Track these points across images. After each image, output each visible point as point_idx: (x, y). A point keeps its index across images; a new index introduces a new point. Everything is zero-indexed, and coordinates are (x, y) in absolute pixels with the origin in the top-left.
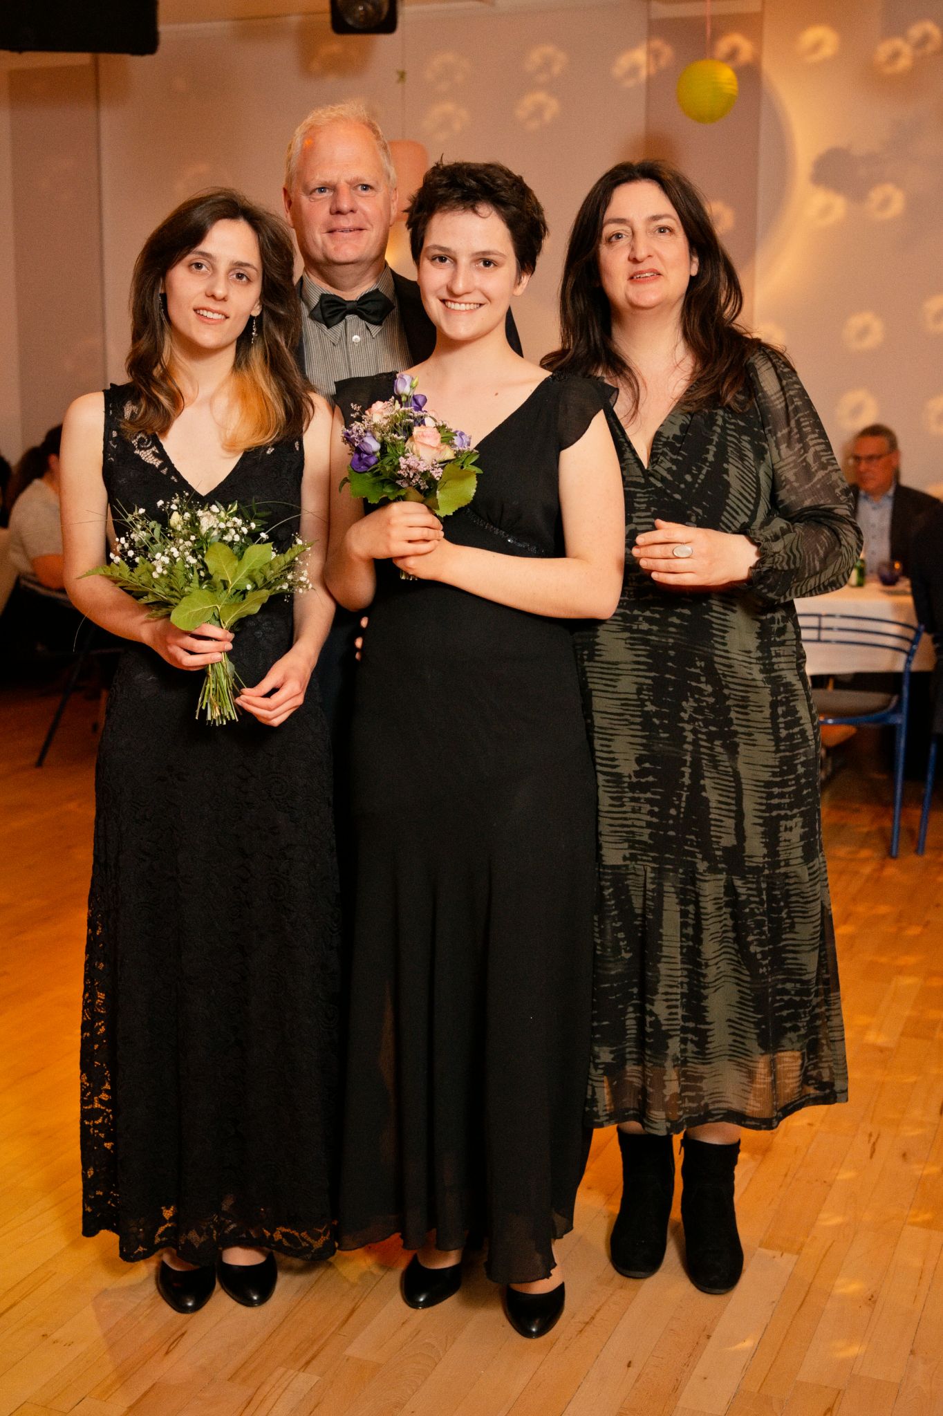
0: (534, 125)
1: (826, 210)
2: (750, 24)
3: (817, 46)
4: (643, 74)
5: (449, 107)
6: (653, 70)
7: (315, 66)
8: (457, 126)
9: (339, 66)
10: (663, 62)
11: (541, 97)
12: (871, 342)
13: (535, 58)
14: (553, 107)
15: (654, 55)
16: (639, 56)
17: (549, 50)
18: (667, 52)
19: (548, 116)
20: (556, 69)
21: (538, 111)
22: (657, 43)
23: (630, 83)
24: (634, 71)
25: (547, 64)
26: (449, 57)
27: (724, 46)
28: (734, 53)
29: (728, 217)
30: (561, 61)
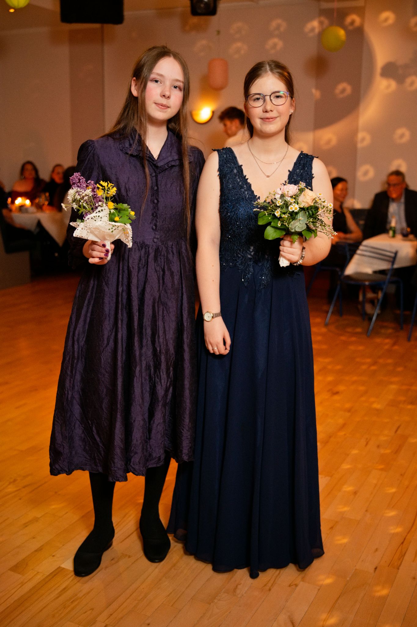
0: (273, 51)
1: (388, 87)
2: (360, 11)
3: (386, 20)
4: (317, 31)
5: (239, 44)
6: (320, 29)
7: (187, 27)
8: (242, 52)
9: (197, 28)
10: (324, 26)
11: (276, 40)
12: (405, 140)
13: (274, 24)
14: (280, 44)
15: (321, 23)
16: (315, 24)
17: (279, 21)
18: (326, 22)
19: (278, 47)
20: (282, 29)
21: (275, 45)
22: (322, 18)
23: (311, 35)
24: (313, 30)
25: (278, 27)
26: (240, 24)
27: (349, 20)
28: (353, 23)
29: (349, 89)
30: (284, 25)
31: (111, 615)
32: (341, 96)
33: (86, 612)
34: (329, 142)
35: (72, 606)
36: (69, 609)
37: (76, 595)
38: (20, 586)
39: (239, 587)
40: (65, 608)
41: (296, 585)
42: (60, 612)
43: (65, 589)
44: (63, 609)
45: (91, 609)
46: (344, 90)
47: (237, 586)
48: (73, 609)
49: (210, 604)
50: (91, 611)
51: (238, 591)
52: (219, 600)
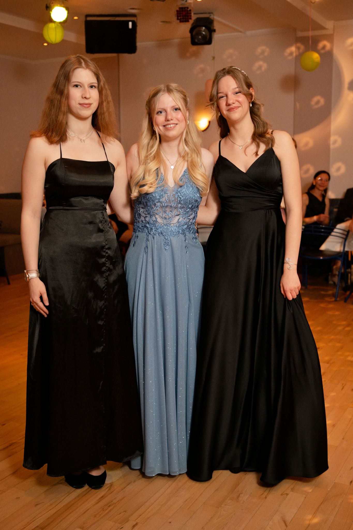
0: (258, 72)
2: (329, 38)
4: (294, 55)
6: (297, 53)
7: (188, 54)
9: (196, 55)
10: (301, 51)
11: (261, 63)
13: (259, 50)
14: (265, 66)
15: (298, 48)
16: (293, 49)
17: (264, 47)
18: (302, 47)
19: (263, 69)
20: (266, 54)
21: (260, 67)
22: (299, 45)
23: (290, 58)
24: (291, 54)
25: (263, 52)
26: (231, 51)
27: (321, 45)
28: (324, 47)
29: (322, 101)
30: (267, 52)
31: (140, 515)
32: (316, 107)
33: (120, 514)
34: (307, 144)
35: (109, 509)
36: (106, 512)
37: (112, 501)
38: (67, 494)
39: (241, 495)
40: (103, 511)
41: (287, 494)
42: (100, 514)
43: (102, 497)
44: (102, 511)
45: (124, 511)
46: (318, 102)
47: (239, 495)
48: (110, 511)
49: (218, 508)
50: (124, 512)
51: (240, 499)
52: (225, 505)
